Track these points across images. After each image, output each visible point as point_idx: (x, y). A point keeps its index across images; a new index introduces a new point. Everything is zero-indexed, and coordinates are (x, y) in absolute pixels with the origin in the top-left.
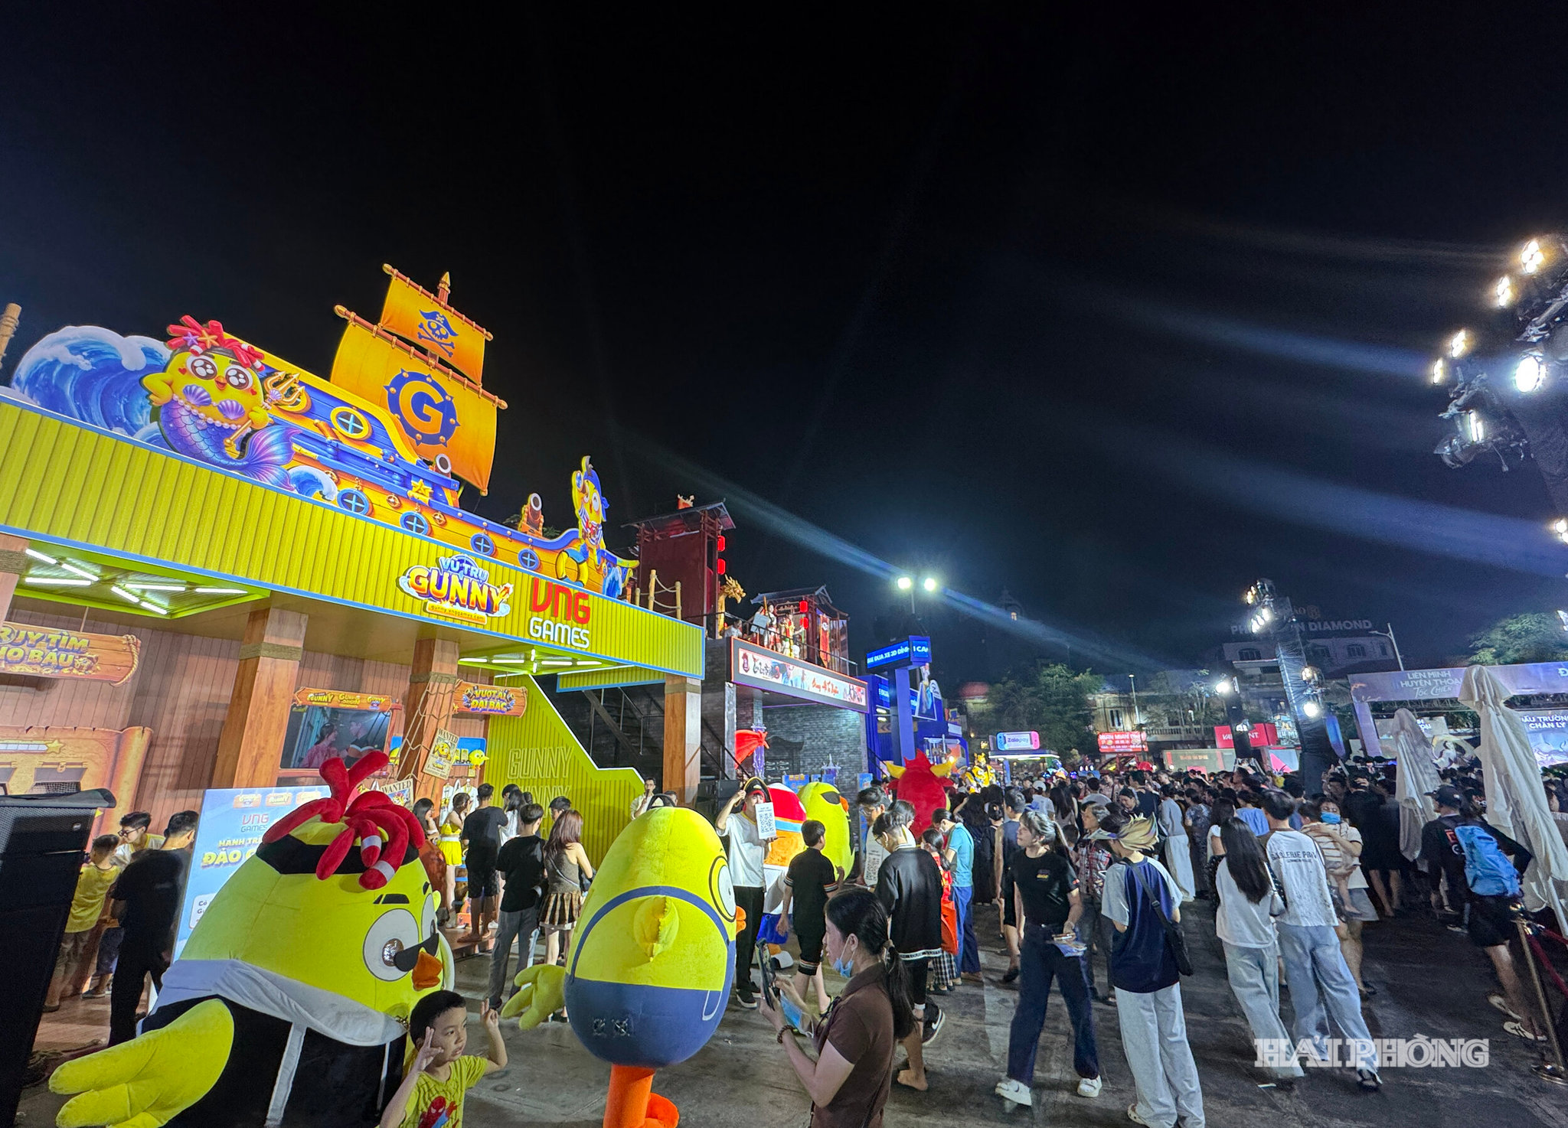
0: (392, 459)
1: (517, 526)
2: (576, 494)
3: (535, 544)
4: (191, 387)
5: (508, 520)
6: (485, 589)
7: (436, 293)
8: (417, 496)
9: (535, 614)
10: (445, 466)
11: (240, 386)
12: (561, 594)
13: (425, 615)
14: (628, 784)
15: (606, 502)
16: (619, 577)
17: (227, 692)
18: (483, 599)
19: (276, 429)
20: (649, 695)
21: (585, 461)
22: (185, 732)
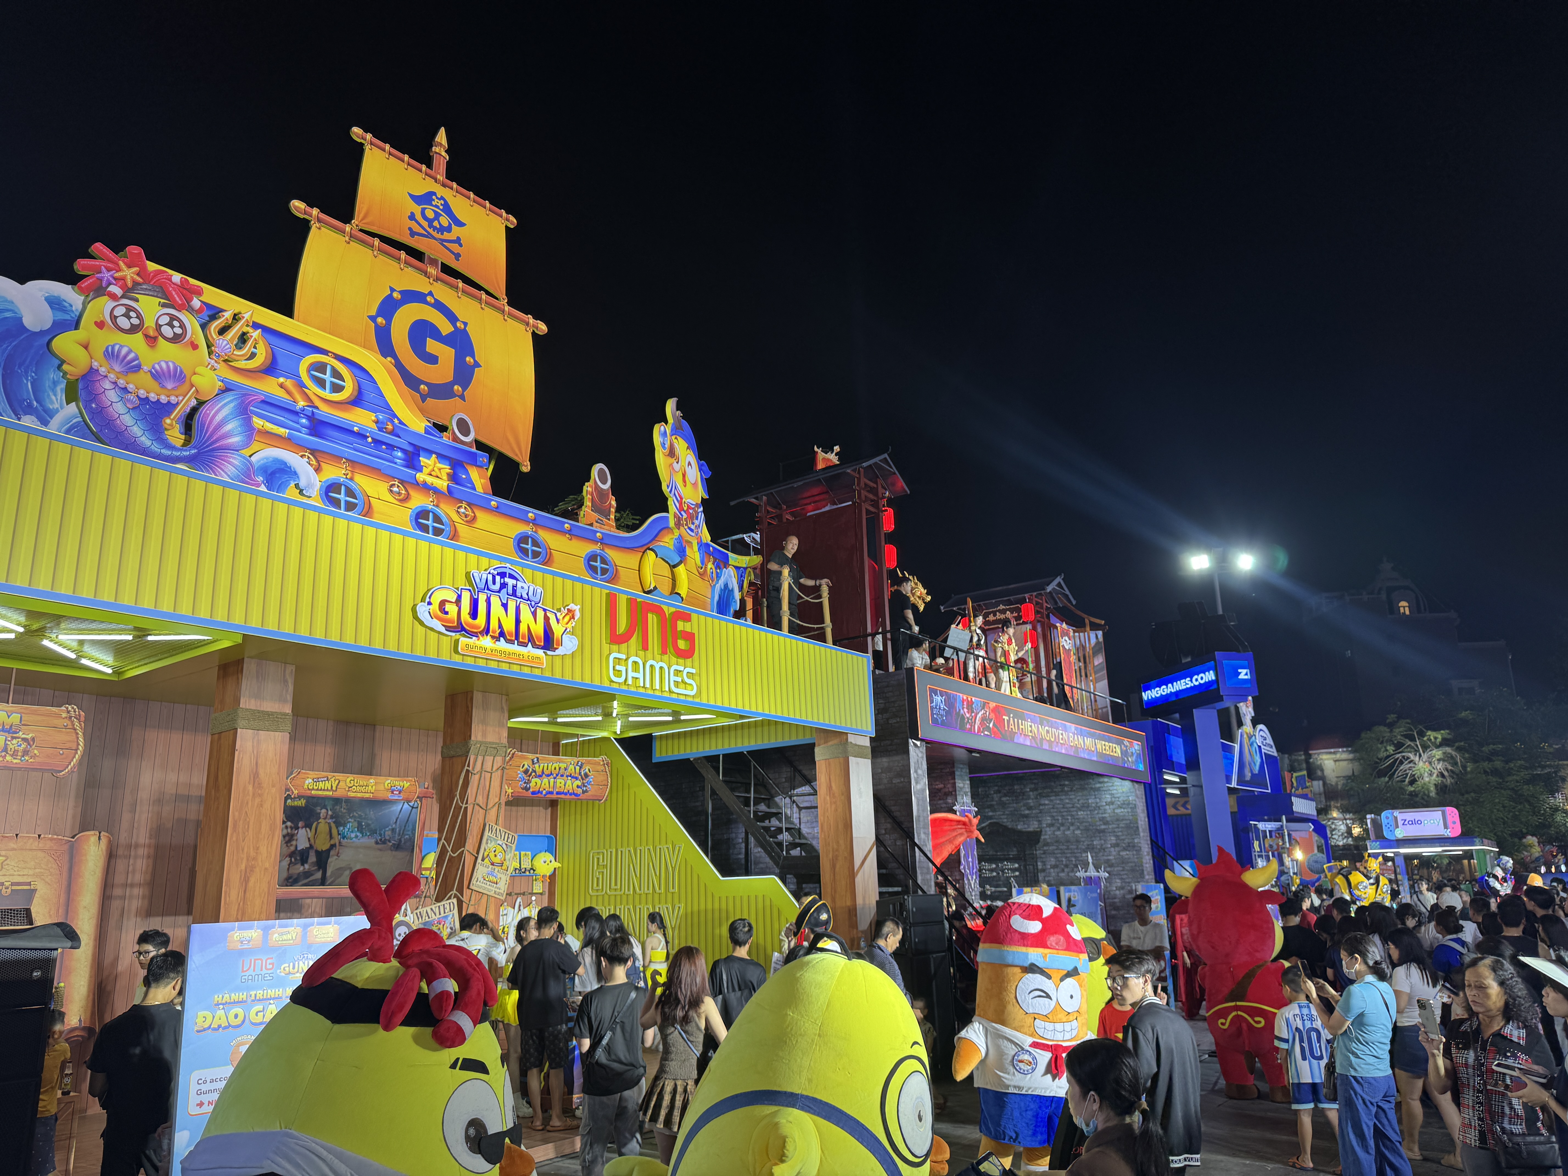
0: (390, 427)
1: (577, 514)
2: (661, 459)
3: (604, 541)
4: (113, 347)
5: (562, 506)
6: (540, 614)
7: (429, 163)
8: (430, 480)
9: (615, 647)
10: (466, 433)
11: (176, 339)
12: (650, 615)
13: (457, 658)
14: (768, 903)
15: (706, 468)
16: (734, 584)
17: (199, 779)
18: (538, 629)
19: (229, 397)
20: (791, 764)
21: (670, 406)
22: (150, 838)
